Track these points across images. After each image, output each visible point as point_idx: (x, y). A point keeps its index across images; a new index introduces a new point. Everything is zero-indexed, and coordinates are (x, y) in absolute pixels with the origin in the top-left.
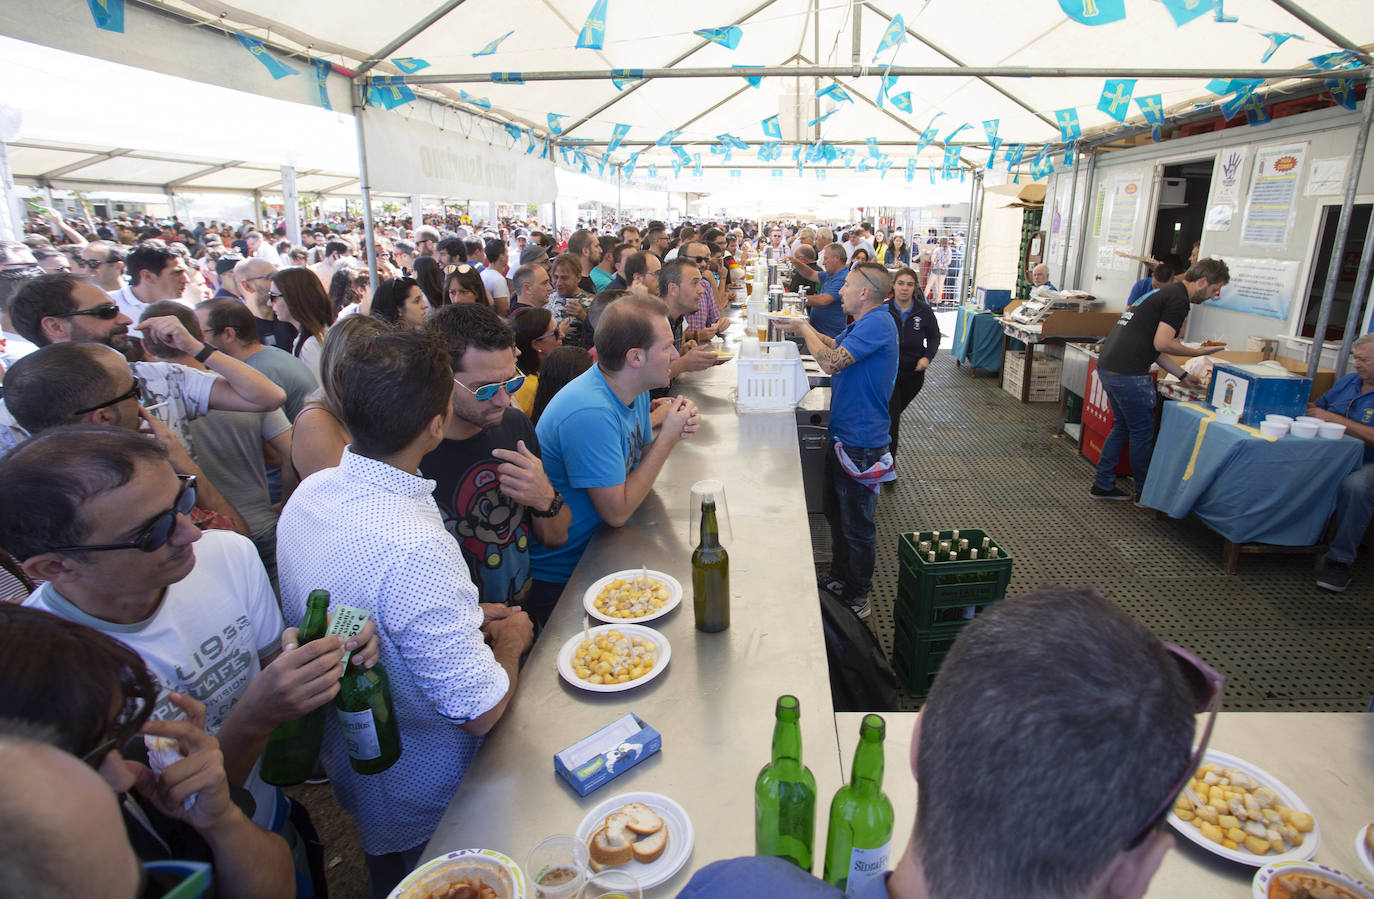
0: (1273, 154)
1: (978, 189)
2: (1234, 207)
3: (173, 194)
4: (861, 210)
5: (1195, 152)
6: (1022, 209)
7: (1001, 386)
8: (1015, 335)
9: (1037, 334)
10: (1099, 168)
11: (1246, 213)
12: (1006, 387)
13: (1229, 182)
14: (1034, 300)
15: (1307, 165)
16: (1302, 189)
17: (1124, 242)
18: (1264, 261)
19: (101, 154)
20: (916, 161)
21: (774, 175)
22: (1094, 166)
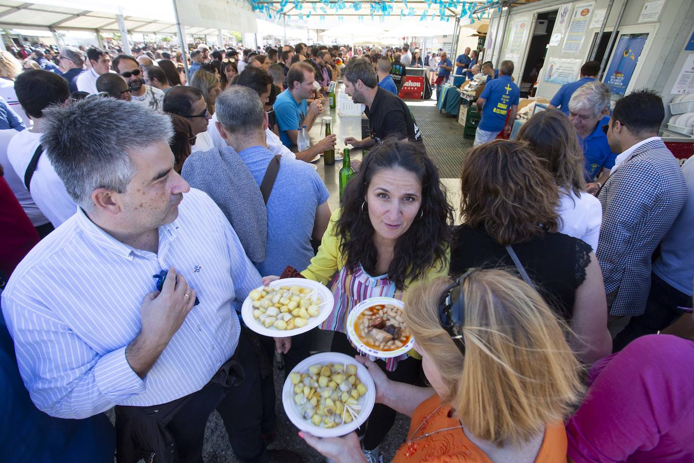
0: (581, 7)
1: (457, 27)
2: (562, 34)
3: (55, 31)
4: (404, 39)
5: (551, 6)
6: (478, 37)
7: (457, 121)
8: (464, 97)
9: (473, 96)
10: (512, 14)
11: (566, 38)
12: (459, 122)
13: (562, 22)
14: (475, 81)
15: (593, 12)
16: (588, 26)
17: (516, 52)
18: (569, 60)
19: (13, 7)
20: (427, 11)
21: (359, 18)
22: (509, 14)
